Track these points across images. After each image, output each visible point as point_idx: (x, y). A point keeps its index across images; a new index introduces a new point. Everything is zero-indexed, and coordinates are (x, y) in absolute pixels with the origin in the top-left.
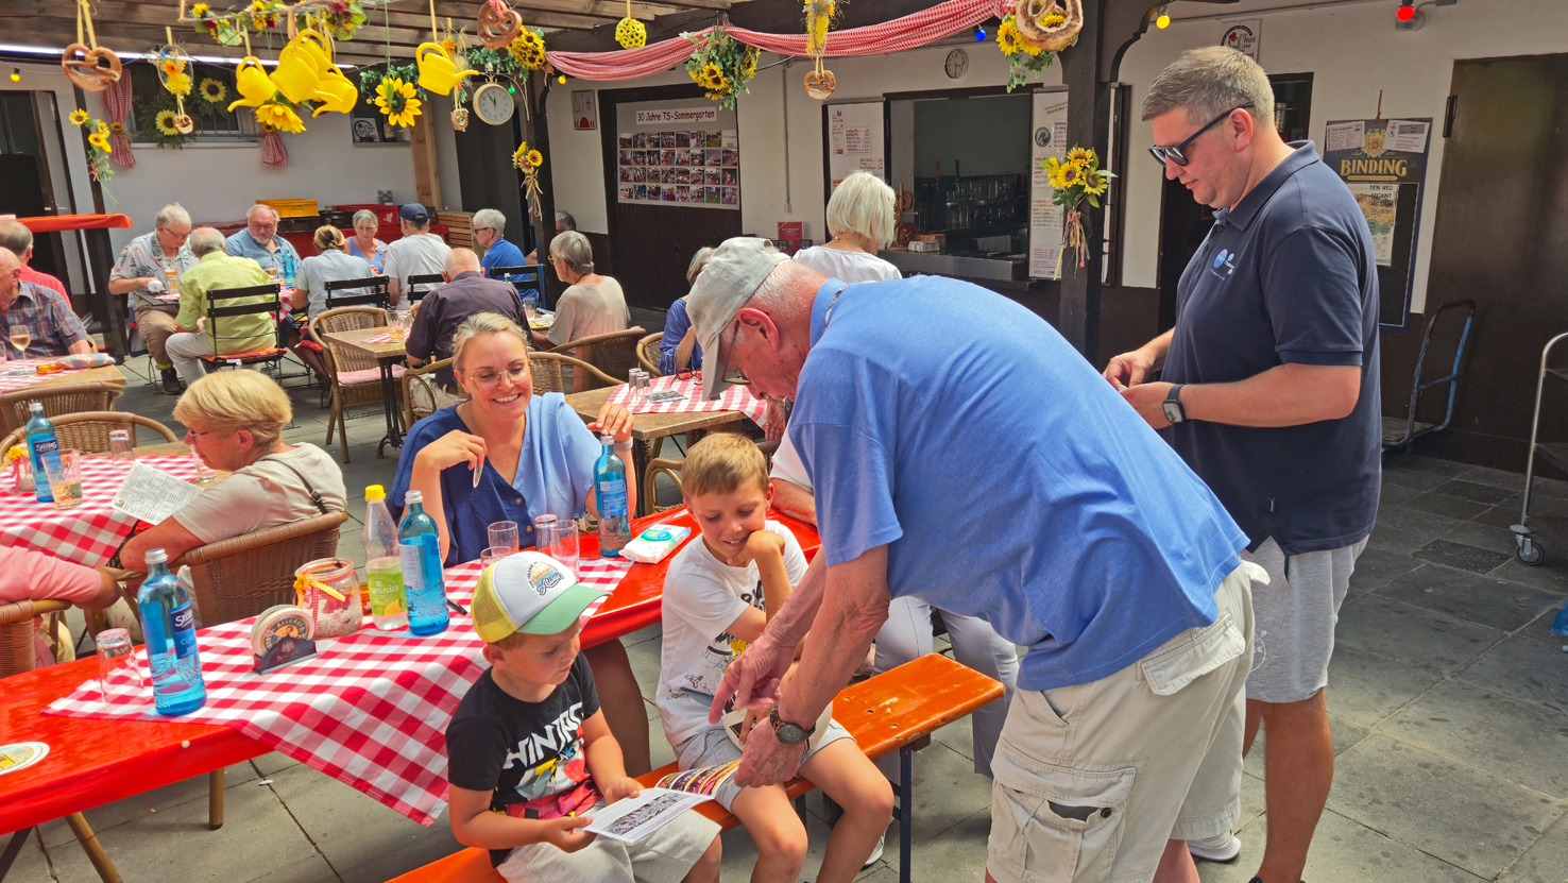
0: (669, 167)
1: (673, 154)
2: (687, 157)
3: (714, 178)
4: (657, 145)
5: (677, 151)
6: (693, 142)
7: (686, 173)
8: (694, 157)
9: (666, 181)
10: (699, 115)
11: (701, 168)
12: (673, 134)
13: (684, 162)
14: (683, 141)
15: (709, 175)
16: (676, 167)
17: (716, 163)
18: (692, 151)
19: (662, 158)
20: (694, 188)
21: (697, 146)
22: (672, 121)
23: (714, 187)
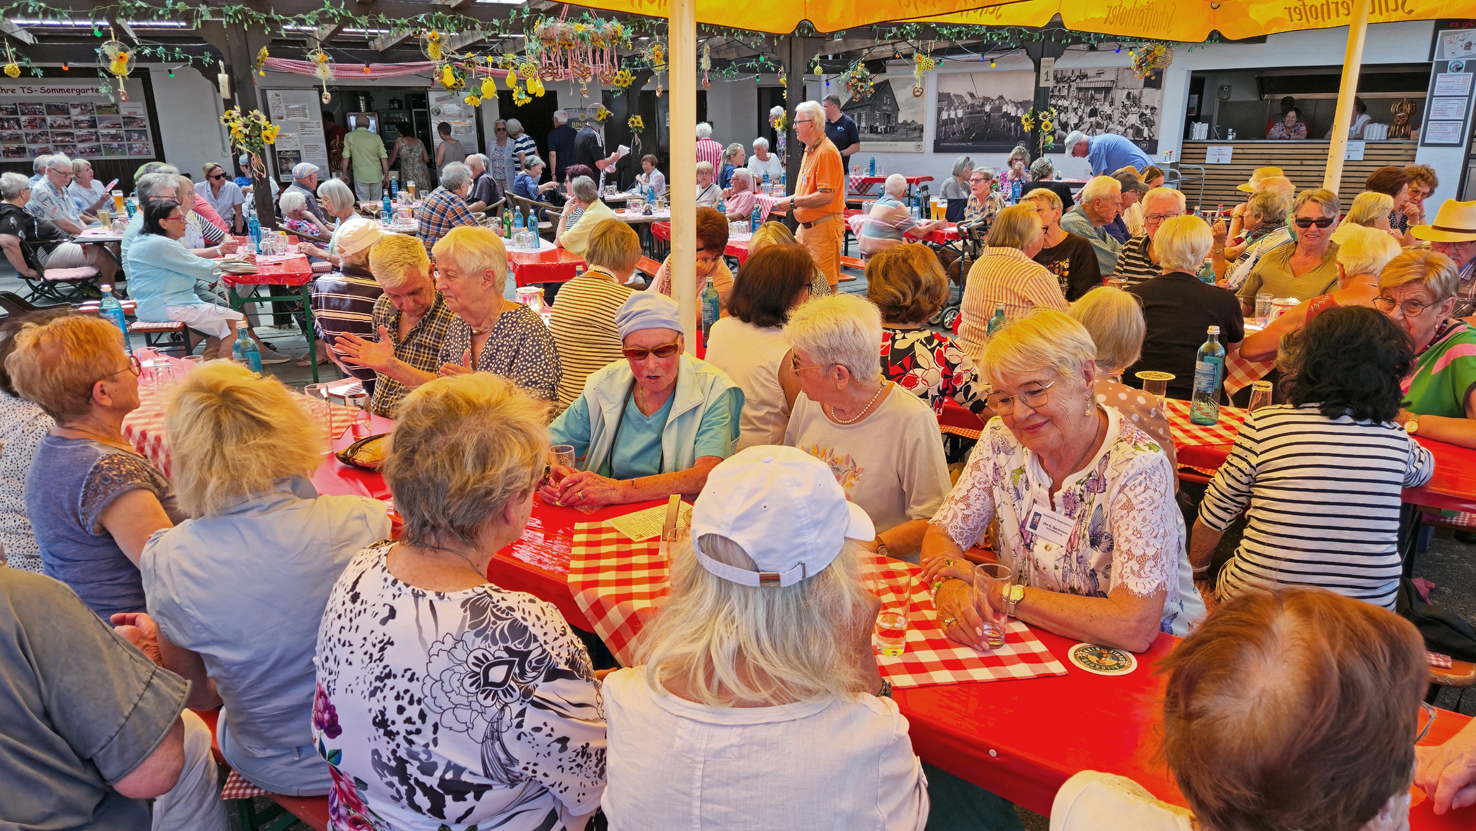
0: (37, 131)
1: (44, 120)
2: (67, 122)
3: (114, 137)
4: (14, 112)
5: (49, 119)
6: (74, 112)
7: (70, 134)
8: (77, 124)
9: (34, 141)
10: (79, 91)
11: (93, 130)
12: (41, 104)
13: (60, 126)
14: (62, 110)
15: (104, 136)
16: (49, 130)
17: (114, 126)
18: (74, 118)
19: (22, 124)
20: (81, 146)
21: (82, 114)
22: (34, 94)
23: (115, 144)
